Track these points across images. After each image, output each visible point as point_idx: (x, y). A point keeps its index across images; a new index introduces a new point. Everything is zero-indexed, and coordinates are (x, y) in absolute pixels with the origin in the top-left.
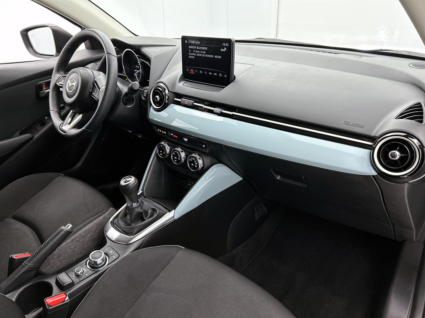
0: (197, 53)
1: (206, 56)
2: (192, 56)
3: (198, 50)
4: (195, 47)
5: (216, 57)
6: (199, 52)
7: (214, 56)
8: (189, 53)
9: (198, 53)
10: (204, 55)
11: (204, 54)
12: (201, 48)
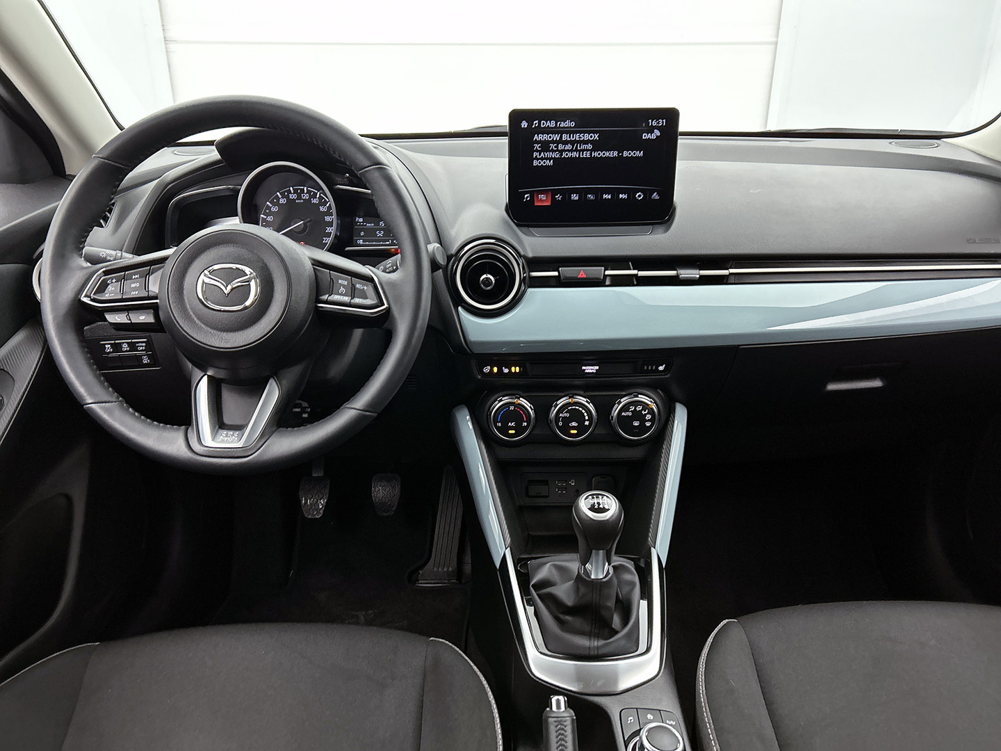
0: (561, 152)
1: (596, 154)
2: (542, 160)
3: (566, 143)
4: (557, 137)
5: (626, 154)
6: (569, 147)
7: (621, 151)
8: (535, 154)
9: (568, 150)
10: (586, 155)
11: (588, 150)
12: (577, 137)
